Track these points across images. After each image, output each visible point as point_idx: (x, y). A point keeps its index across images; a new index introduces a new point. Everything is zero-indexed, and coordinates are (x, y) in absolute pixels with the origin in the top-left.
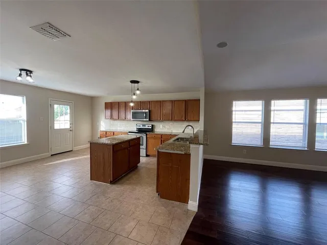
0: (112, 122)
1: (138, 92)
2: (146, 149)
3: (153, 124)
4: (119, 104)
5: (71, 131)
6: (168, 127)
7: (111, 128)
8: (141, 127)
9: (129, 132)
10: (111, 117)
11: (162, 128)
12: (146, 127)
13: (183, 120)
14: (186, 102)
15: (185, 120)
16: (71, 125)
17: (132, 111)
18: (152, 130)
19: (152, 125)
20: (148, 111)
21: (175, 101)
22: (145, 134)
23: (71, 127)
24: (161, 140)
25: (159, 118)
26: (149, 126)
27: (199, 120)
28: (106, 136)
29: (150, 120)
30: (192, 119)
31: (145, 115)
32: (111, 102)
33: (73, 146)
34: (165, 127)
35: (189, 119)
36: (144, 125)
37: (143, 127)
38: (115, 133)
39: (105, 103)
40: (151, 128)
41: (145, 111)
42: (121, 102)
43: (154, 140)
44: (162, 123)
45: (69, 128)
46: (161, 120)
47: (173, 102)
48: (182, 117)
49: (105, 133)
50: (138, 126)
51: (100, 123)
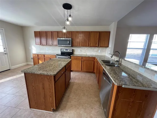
0: (41, 47)
1: (70, 19)
3: (73, 48)
4: (46, 33)
5: (5, 54)
6: (84, 51)
7: (41, 52)
9: (57, 55)
10: (41, 44)
11: (80, 52)
12: (69, 51)
14: (100, 33)
15: (99, 46)
16: (5, 50)
17: (57, 39)
18: (73, 53)
20: (71, 39)
21: (91, 32)
22: (70, 57)
23: (5, 51)
24: (82, 61)
25: (79, 44)
26: (71, 50)
27: (108, 47)
28: (38, 58)
29: (72, 46)
30: (103, 46)
31: (68, 42)
32: (40, 32)
33: (10, 66)
34: (81, 51)
35: (101, 46)
36: (67, 50)
37: (66, 51)
38: (45, 55)
39: (34, 31)
40: (72, 51)
41: (68, 39)
42: (48, 32)
43: (76, 61)
44: (80, 48)
45: (4, 52)
46: (80, 46)
47: (90, 33)
48: (96, 44)
49: (37, 55)
50: (62, 50)
51: (31, 47)
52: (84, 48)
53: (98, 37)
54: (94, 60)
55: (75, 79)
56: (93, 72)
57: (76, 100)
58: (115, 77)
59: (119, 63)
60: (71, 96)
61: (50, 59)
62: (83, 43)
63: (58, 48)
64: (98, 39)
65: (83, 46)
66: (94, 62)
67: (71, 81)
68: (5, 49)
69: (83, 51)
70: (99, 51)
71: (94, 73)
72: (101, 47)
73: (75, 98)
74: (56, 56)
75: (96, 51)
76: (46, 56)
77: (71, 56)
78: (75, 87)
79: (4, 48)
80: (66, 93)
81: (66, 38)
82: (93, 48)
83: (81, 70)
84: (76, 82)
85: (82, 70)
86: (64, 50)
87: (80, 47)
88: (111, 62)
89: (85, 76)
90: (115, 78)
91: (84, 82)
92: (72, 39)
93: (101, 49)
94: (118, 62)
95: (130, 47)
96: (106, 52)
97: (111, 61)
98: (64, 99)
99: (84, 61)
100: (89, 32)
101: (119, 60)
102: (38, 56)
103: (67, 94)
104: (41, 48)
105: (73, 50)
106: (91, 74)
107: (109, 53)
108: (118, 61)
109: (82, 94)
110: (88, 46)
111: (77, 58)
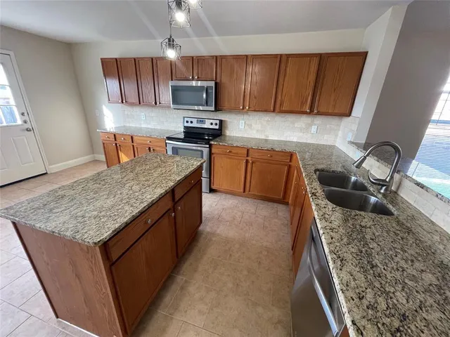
0: (124, 107)
2: (210, 178)
4: (136, 62)
5: (28, 130)
6: (259, 127)
8: (195, 125)
9: (169, 138)
10: (123, 99)
11: (245, 129)
12: (207, 125)
13: (304, 113)
14: (323, 60)
16: (26, 117)
17: (171, 83)
20: (212, 84)
21: (288, 56)
22: (208, 146)
23: (25, 122)
24: (247, 161)
25: (241, 104)
26: (214, 122)
27: (349, 115)
28: (116, 144)
29: (217, 109)
30: (330, 111)
31: (204, 96)
32: (116, 59)
33: (47, 164)
34: (250, 126)
35: (322, 110)
36: (202, 121)
37: (199, 126)
38: (135, 138)
39: (101, 59)
40: (217, 127)
41: (205, 84)
42: (142, 59)
43: (228, 160)
44: (246, 117)
45: (22, 125)
46: (245, 110)
47: (284, 59)
48: (303, 104)
49: (113, 137)
50: (187, 122)
51: (101, 111)
52: (257, 117)
53: (314, 78)
54: (290, 161)
55: (219, 219)
56: (283, 201)
57: (207, 305)
58: (361, 298)
59: (386, 190)
60: (192, 289)
61: (149, 149)
62: (255, 98)
63: (175, 116)
64: (312, 84)
65: (255, 111)
66: (290, 166)
67: (206, 227)
68: (26, 114)
69: (253, 125)
70: (314, 129)
71: (287, 204)
72: (319, 113)
73: (201, 299)
74: (167, 141)
75: (301, 130)
76: (138, 141)
77: (212, 143)
78: (212, 252)
79: (23, 114)
80: (178, 273)
81: (199, 79)
82: (291, 118)
83: (242, 190)
84: (218, 231)
85: (247, 192)
86: (192, 122)
87: (247, 113)
88: (353, 179)
89: (253, 211)
90: (365, 302)
91: (247, 235)
92: (216, 84)
93: (319, 120)
94: (383, 185)
95: (442, 118)
96: (340, 133)
97: (355, 175)
98: (168, 299)
99: (253, 163)
100: (281, 55)
101: (392, 177)
102: (115, 140)
103: (180, 279)
104: (126, 113)
105: (221, 121)
106: (276, 205)
107: (350, 137)
108: (385, 181)
109: (230, 285)
110: (274, 111)
111: (230, 152)
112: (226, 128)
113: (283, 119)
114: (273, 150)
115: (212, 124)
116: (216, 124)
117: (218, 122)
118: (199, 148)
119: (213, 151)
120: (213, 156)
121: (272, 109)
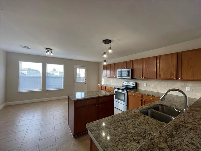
1: (110, 51)
2: (127, 106)
3: (137, 82)
4: (110, 65)
5: (85, 83)
6: (153, 86)
7: (107, 84)
8: (126, 84)
9: (114, 88)
10: (106, 76)
11: (147, 87)
16: (86, 80)
17: (118, 70)
18: (136, 87)
19: (136, 84)
20: (130, 69)
21: (160, 56)
22: (126, 92)
24: (142, 100)
26: (133, 83)
29: (133, 78)
31: (127, 74)
32: (106, 65)
34: (149, 86)
37: (128, 84)
38: (106, 87)
39: (103, 65)
40: (134, 85)
41: (128, 70)
44: (147, 81)
48: (172, 75)
49: (101, 86)
50: (124, 83)
51: (102, 79)
52: (152, 82)
62: (147, 73)
69: (151, 85)
76: (107, 89)
77: (128, 91)
81: (126, 68)
92: (132, 69)
93: (190, 84)
99: (144, 101)
100: (157, 56)
111: (135, 95)
112: (139, 86)
113: (166, 83)
114: (153, 96)
115: (132, 84)
116: (134, 84)
117: (135, 83)
118: (124, 93)
119: (129, 94)
120: (128, 96)
121: (155, 78)
